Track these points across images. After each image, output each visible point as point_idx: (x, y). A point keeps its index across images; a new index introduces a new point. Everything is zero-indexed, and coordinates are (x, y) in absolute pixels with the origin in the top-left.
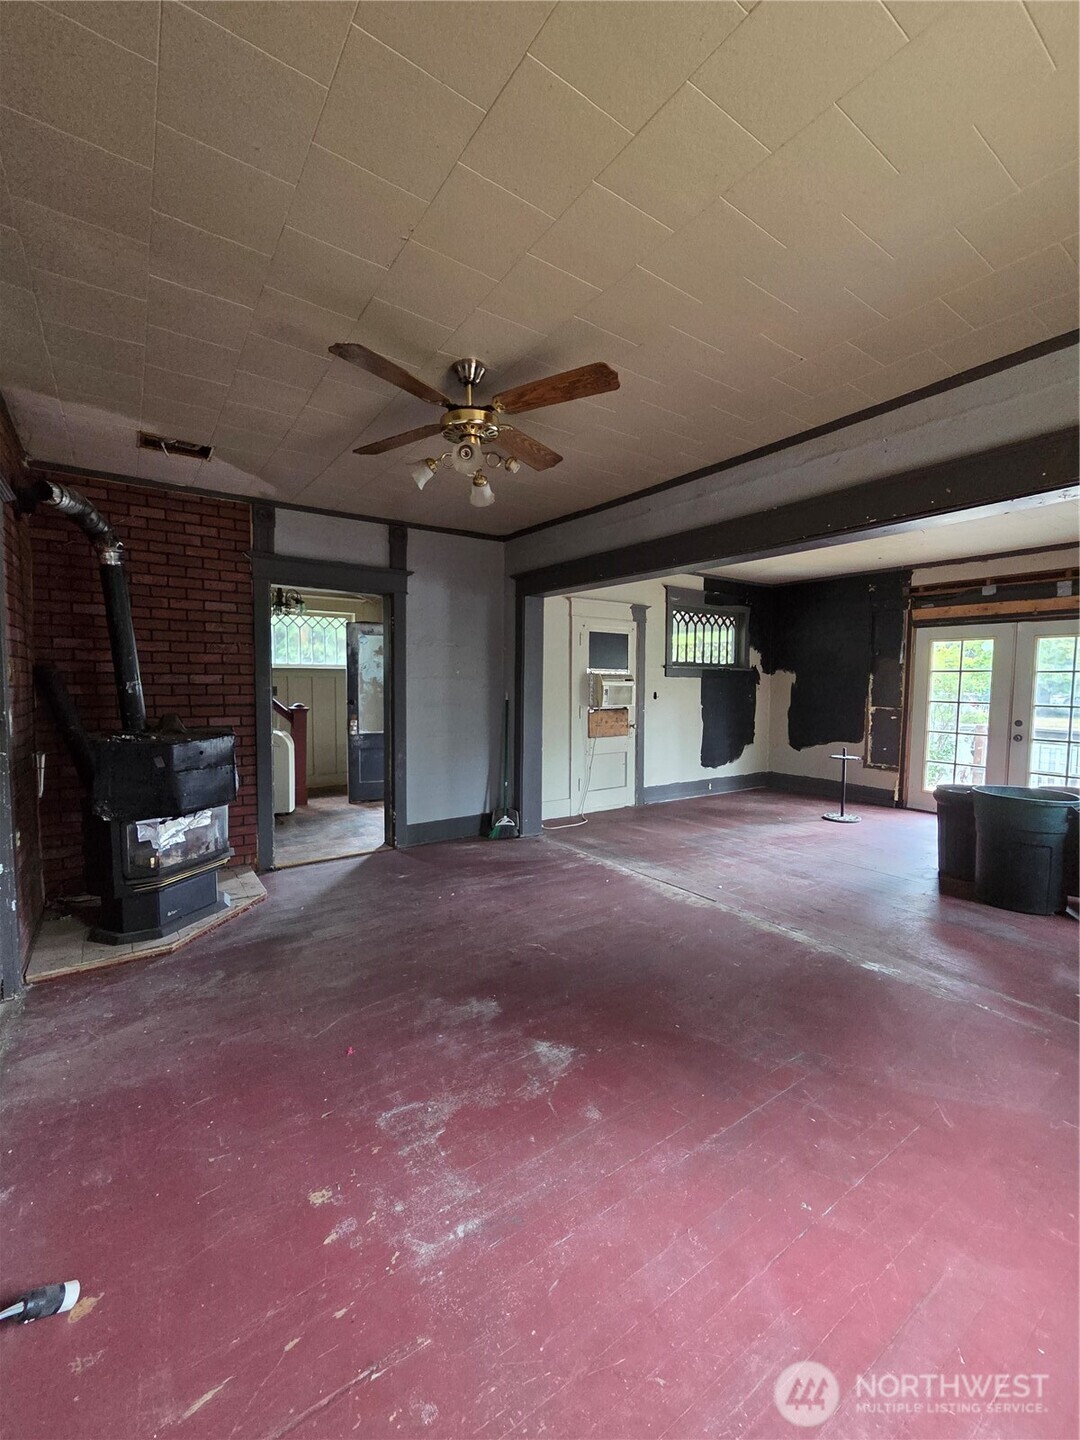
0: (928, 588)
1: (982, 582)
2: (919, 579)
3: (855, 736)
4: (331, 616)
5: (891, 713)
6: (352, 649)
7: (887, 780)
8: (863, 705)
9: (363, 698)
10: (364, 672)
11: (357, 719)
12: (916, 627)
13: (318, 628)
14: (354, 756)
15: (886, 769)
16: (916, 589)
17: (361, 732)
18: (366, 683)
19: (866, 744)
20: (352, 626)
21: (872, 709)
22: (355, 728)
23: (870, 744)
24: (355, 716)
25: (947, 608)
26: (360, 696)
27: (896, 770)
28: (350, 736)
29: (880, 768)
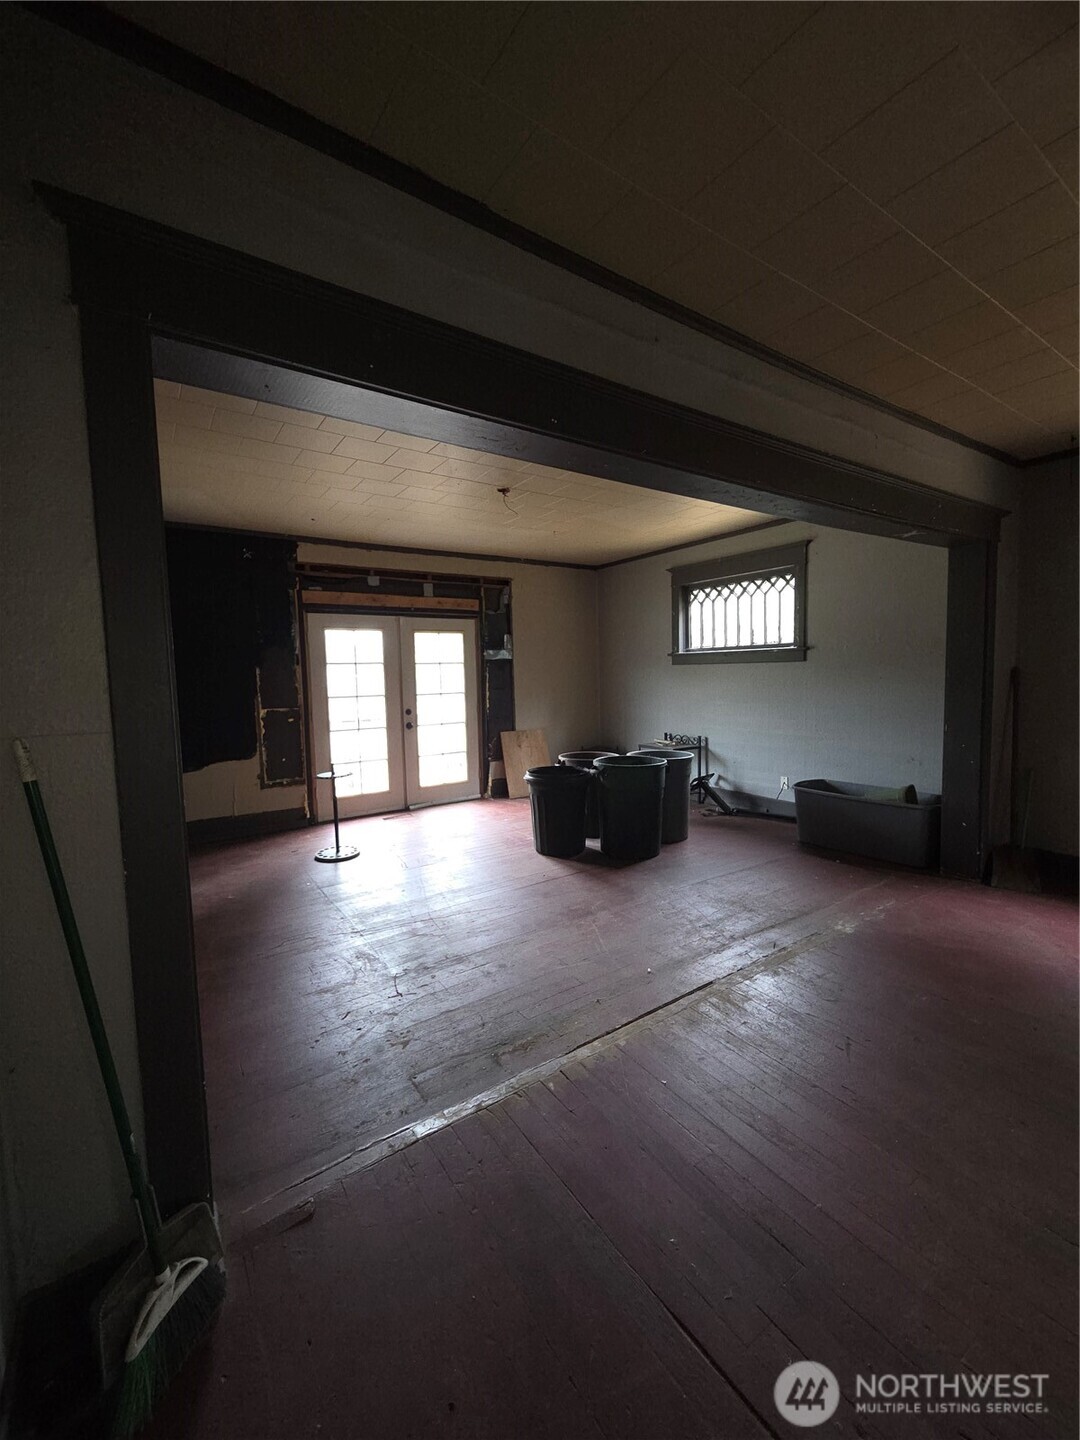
0: (315, 567)
1: (366, 571)
2: (305, 554)
3: (245, 753)
5: (286, 715)
7: (290, 797)
8: (251, 711)
12: (307, 612)
15: (289, 784)
16: (301, 566)
19: (261, 758)
21: (263, 713)
23: (264, 758)
25: (339, 593)
27: (302, 783)
29: (281, 784)
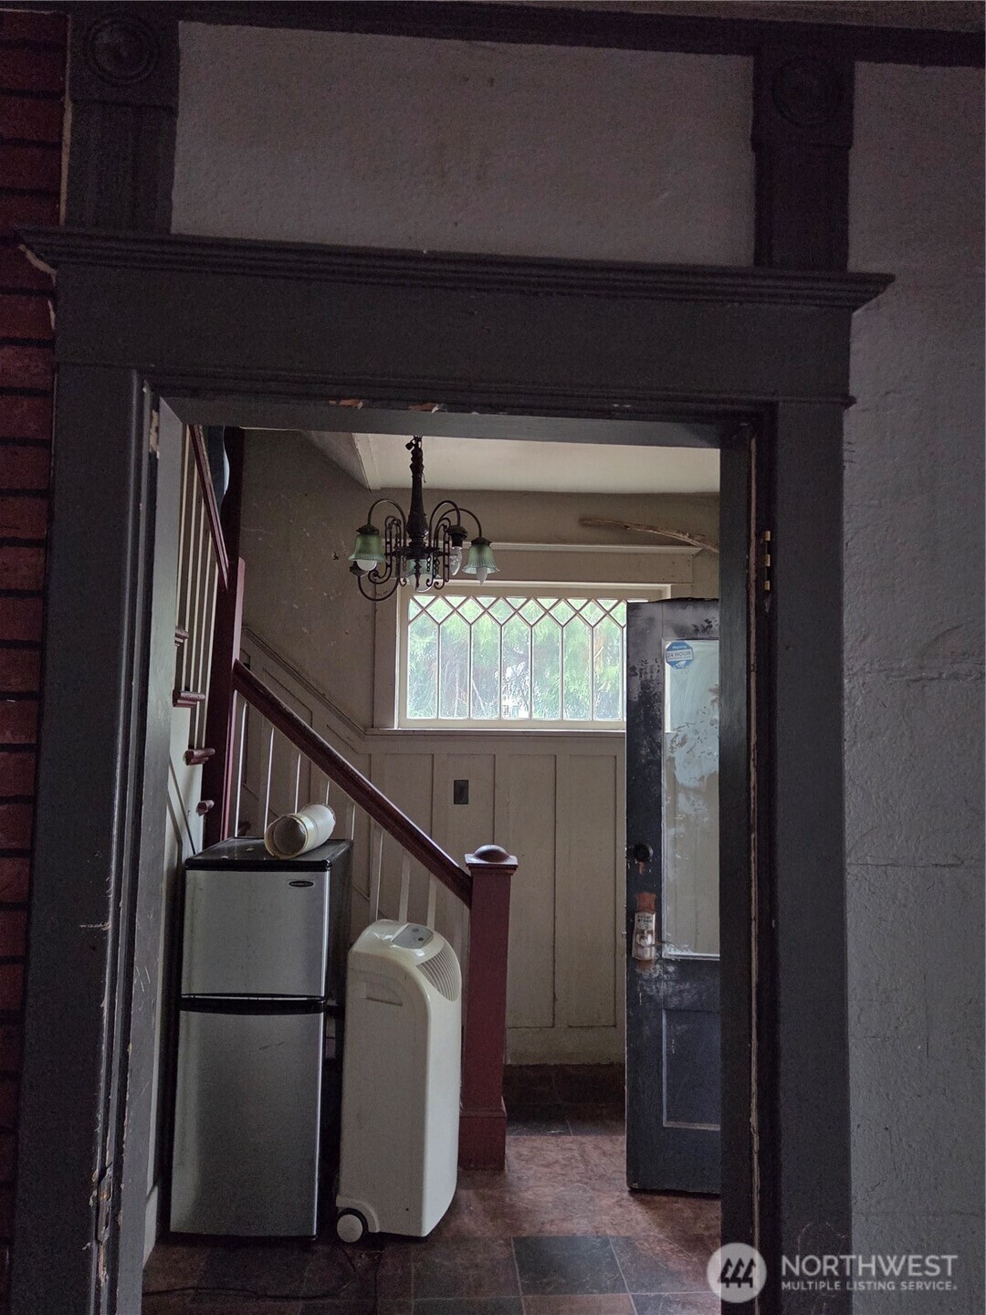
4: (578, 594)
6: (645, 686)
9: (675, 840)
10: (679, 755)
11: (658, 910)
13: (545, 628)
14: (647, 1031)
17: (671, 951)
18: (686, 790)
20: (645, 614)
22: (650, 940)
24: (649, 898)
26: (668, 834)
28: (635, 963)
